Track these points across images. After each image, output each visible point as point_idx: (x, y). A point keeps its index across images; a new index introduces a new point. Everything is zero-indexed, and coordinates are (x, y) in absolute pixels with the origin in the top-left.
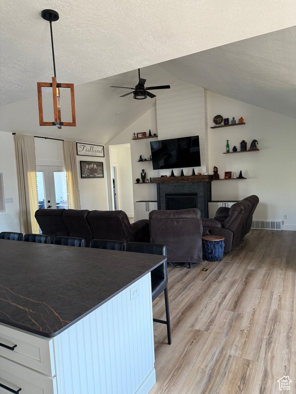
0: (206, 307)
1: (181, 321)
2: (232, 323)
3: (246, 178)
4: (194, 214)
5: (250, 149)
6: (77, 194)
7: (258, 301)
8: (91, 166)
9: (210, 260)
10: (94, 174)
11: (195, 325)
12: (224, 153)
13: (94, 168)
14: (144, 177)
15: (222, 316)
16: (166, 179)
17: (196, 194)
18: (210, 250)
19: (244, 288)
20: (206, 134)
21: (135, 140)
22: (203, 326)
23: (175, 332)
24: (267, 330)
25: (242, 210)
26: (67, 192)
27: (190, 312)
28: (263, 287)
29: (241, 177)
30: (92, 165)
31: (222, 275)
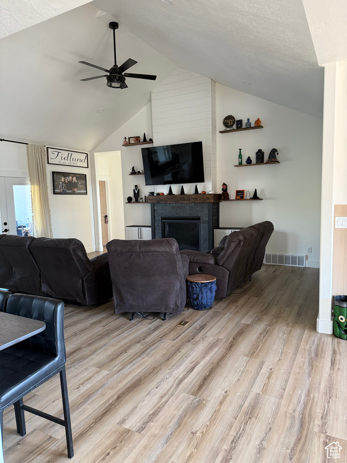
0: (158, 386)
1: (109, 412)
2: (185, 417)
3: (262, 199)
4: (168, 246)
5: (268, 161)
6: (46, 215)
7: (237, 378)
8: (69, 179)
9: (196, 308)
10: (73, 190)
11: (126, 420)
12: (235, 166)
13: (73, 181)
14: (137, 194)
15: (174, 403)
16: (162, 198)
17: (199, 219)
18: (196, 295)
19: (225, 355)
20: (214, 140)
21: (126, 146)
22: (137, 423)
23: (90, 433)
24: (233, 433)
25: (240, 241)
26: (32, 212)
27: (131, 395)
28: (252, 354)
29: (255, 197)
30: (70, 177)
31: (203, 332)
